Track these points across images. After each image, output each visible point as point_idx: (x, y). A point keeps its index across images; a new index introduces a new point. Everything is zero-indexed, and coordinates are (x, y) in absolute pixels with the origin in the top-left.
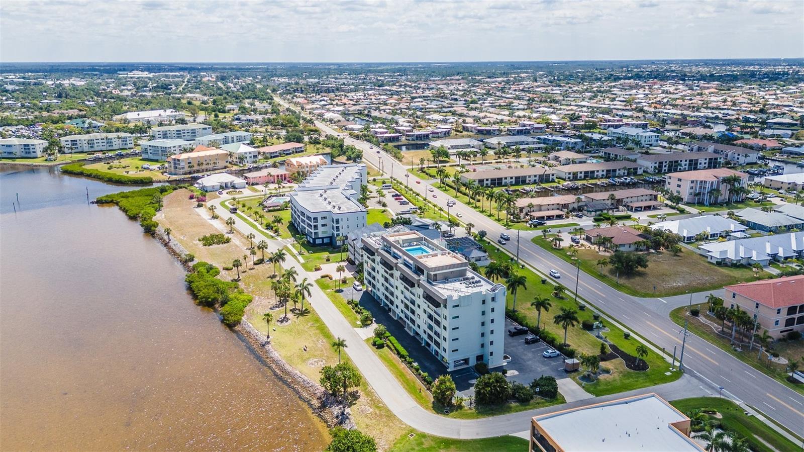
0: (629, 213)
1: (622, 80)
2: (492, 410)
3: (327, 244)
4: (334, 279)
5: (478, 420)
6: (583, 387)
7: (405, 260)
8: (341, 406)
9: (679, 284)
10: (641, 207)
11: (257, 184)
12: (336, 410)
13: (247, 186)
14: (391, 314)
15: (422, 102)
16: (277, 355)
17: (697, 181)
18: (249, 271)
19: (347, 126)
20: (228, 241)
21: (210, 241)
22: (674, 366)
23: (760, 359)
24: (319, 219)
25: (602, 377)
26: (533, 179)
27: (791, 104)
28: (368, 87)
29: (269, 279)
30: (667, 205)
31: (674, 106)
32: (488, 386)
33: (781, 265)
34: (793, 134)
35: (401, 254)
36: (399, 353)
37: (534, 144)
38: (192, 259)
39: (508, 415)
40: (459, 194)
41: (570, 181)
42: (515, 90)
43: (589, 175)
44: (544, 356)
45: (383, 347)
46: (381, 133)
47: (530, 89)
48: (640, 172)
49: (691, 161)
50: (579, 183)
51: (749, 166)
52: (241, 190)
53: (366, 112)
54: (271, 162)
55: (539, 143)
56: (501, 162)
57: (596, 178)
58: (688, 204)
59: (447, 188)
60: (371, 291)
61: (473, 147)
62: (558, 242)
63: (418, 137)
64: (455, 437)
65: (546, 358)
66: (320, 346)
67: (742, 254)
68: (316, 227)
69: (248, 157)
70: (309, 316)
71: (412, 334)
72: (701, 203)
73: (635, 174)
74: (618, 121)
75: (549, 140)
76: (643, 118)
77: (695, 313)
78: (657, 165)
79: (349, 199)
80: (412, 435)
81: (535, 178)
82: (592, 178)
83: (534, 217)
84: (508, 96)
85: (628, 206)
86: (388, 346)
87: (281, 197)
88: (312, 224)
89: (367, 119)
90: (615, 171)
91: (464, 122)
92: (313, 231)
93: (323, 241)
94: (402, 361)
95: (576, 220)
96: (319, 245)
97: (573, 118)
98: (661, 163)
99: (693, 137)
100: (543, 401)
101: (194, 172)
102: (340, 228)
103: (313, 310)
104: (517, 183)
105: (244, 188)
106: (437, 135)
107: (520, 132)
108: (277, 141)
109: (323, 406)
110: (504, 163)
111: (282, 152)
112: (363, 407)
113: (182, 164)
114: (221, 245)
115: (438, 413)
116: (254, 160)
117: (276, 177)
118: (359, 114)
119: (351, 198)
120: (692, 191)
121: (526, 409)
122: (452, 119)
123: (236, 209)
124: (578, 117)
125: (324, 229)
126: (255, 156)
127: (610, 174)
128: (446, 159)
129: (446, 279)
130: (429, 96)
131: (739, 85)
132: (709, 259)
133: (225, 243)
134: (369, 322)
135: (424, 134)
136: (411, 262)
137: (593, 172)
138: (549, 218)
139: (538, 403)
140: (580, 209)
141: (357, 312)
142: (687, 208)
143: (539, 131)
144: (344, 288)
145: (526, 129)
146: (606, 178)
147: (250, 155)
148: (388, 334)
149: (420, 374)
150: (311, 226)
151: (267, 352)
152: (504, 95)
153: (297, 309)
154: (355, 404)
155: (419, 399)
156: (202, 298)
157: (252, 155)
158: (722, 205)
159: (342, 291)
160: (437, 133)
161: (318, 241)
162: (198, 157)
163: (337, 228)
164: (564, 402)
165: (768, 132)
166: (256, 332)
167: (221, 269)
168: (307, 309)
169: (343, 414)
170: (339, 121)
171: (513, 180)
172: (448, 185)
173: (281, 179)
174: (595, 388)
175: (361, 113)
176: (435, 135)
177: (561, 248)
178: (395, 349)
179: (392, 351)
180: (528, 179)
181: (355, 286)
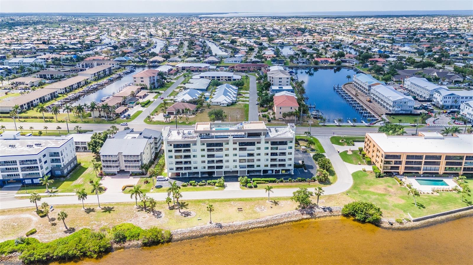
2: (331, 173)
4: (135, 185)
5: (338, 177)
8: (316, 208)
12: (319, 210)
14: (215, 176)
16: (240, 222)
17: (151, 77)
23: (308, 124)
24: (42, 158)
26: (48, 97)
30: (148, 92)
33: (238, 100)
36: (270, 181)
41: (66, 93)
45: (256, 186)
51: (120, 69)
62: (168, 119)
67: (231, 99)
68: (41, 167)
71: (247, 175)
78: (94, 76)
80: (347, 194)
83: (118, 114)
85: (138, 96)
86: (257, 183)
88: (39, 165)
92: (40, 171)
93: (47, 176)
94: (278, 183)
95: (135, 110)
98: (95, 74)
102: (64, 158)
104: (42, 103)
125: (46, 165)
127: (79, 85)
134: (221, 184)
140: (124, 104)
142: (159, 91)
144: (155, 184)
148: (248, 179)
149: (295, 181)
154: (315, 203)
159: (161, 186)
169: (323, 209)
177: (170, 121)
178: (266, 181)
179: (265, 183)
180: (45, 98)
181: (160, 179)
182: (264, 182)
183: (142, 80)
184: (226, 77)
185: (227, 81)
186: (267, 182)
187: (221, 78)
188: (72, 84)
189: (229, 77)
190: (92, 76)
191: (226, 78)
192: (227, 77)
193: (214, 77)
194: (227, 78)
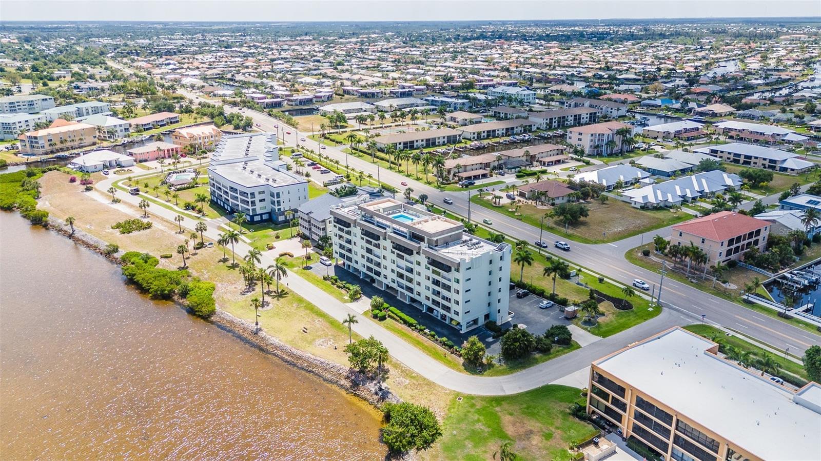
0: (544, 168)
1: (473, 41)
2: (521, 363)
3: (266, 221)
4: (294, 256)
5: (514, 375)
6: (589, 331)
7: (394, 228)
8: (375, 382)
9: (619, 229)
10: (552, 162)
11: (146, 161)
12: (372, 386)
13: (135, 163)
14: (375, 285)
15: (283, 64)
16: (277, 341)
17: (595, 134)
18: (193, 257)
19: (216, 92)
20: (149, 226)
21: (127, 227)
22: (652, 303)
23: (715, 287)
24: (256, 194)
25: (600, 319)
26: (441, 141)
27: (627, 61)
28: (214, 49)
29: (222, 263)
30: (572, 158)
31: (533, 65)
32: (516, 342)
33: (690, 205)
34: (642, 88)
35: (388, 223)
36: (405, 322)
37: (423, 106)
38: (116, 250)
39: (537, 366)
40: (376, 160)
41: (476, 140)
42: (373, 51)
43: (491, 134)
44: (541, 308)
45: (386, 319)
46: (259, 99)
47: (389, 50)
48: (534, 128)
49: (575, 116)
50: (485, 142)
51: (621, 119)
52: (130, 168)
53: (229, 76)
54: (146, 135)
55: (428, 105)
56: (400, 125)
57: (497, 137)
58: (589, 156)
59: (361, 154)
60: (344, 264)
61: (365, 111)
62: (497, 200)
63: (302, 102)
64: (501, 394)
65: (543, 309)
66: (318, 326)
67: (660, 198)
68: (253, 203)
69: (119, 131)
70: (289, 297)
71: (407, 302)
72: (599, 155)
73: (530, 131)
74: (489, 81)
75: (436, 101)
76: (509, 77)
77: (646, 254)
78: (548, 121)
79: (278, 171)
80: (460, 399)
81: (444, 140)
82: (494, 137)
83: (462, 178)
84: (370, 57)
85: (541, 161)
86: (389, 316)
87: (182, 174)
88: (249, 200)
89: (232, 83)
90: (513, 129)
91: (342, 84)
92: (250, 208)
93: (261, 217)
94: (413, 330)
95: (500, 178)
96: (258, 222)
97: (447, 79)
98: (551, 119)
99: (563, 94)
100: (561, 348)
101: (58, 151)
102: (281, 202)
103: (291, 291)
104: (428, 146)
105: (133, 165)
106: (321, 100)
107: (403, 95)
108: (143, 111)
109: (355, 384)
110: (403, 125)
111: (155, 123)
112: (397, 379)
113: (41, 142)
114: (142, 232)
115: (473, 374)
116: (126, 133)
117: (166, 152)
118: (222, 78)
119: (280, 169)
120: (592, 143)
121: (550, 359)
122: (327, 82)
123: (137, 190)
124: (451, 78)
125: (263, 204)
126: (126, 130)
127: (509, 132)
128: (344, 124)
129: (447, 244)
130: (287, 58)
131: (576, 44)
132: (633, 205)
133: (146, 228)
134: (359, 296)
135: (308, 99)
136: (405, 230)
137: (494, 131)
138: (476, 177)
139: (558, 351)
140: (500, 167)
141: (339, 287)
142: (592, 160)
143: (421, 92)
144: (310, 264)
145: (409, 91)
146: (506, 136)
147: (121, 128)
148: (386, 305)
149: (437, 340)
150: (248, 202)
151: (262, 339)
152: (366, 56)
153: (272, 292)
154: (388, 378)
155: (449, 363)
156: (156, 291)
157: (123, 128)
158: (618, 155)
159: (311, 268)
160: (320, 97)
161: (257, 218)
162: (60, 133)
163: (279, 202)
164: (579, 347)
165: (623, 87)
166: (239, 320)
167: (159, 258)
168: (283, 291)
169: (381, 389)
170: (203, 87)
171: (424, 143)
172: (361, 151)
173: (172, 154)
174: (599, 330)
175: (223, 77)
176: (318, 100)
177: (501, 205)
178: (401, 318)
179: (398, 321)
180: (437, 141)
181: (322, 261)
182: (398, 319)
183: (580, 137)
184: (765, 159)
185: (765, 167)
186: (401, 321)
187: (753, 160)
188: (494, 129)
189: (771, 161)
190: (545, 121)
191: (764, 162)
192: (768, 161)
193: (739, 155)
194: (767, 163)
